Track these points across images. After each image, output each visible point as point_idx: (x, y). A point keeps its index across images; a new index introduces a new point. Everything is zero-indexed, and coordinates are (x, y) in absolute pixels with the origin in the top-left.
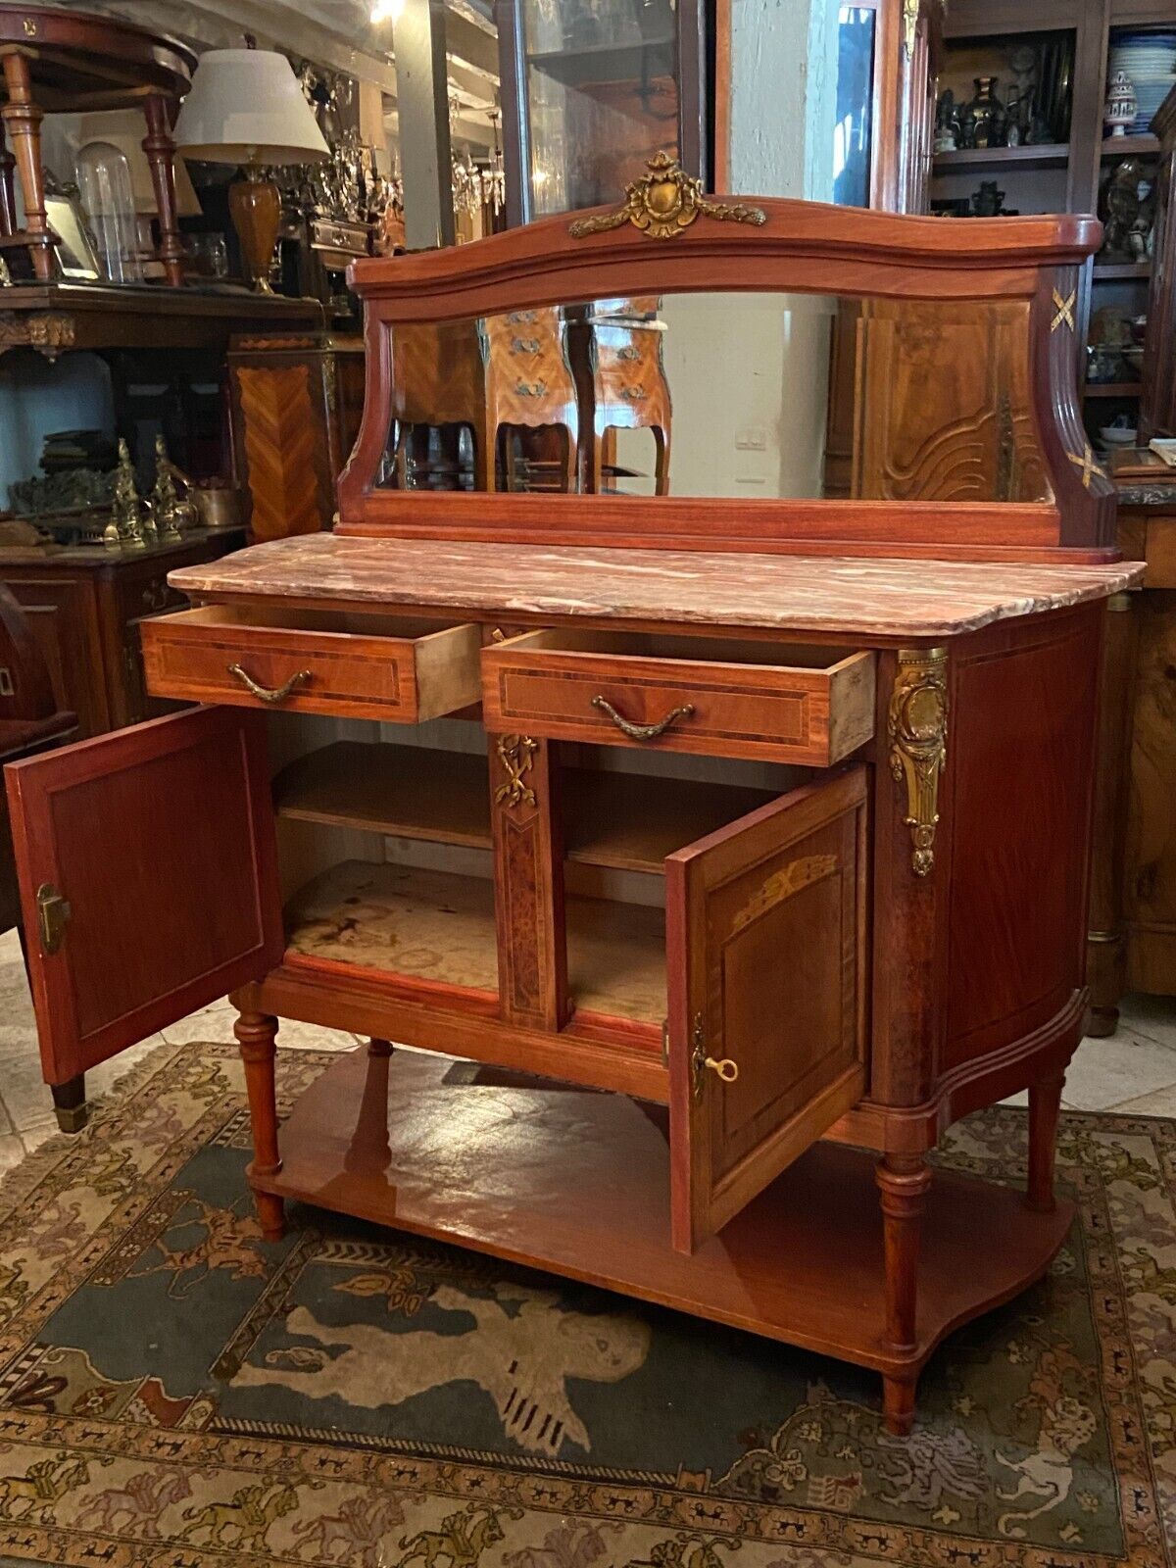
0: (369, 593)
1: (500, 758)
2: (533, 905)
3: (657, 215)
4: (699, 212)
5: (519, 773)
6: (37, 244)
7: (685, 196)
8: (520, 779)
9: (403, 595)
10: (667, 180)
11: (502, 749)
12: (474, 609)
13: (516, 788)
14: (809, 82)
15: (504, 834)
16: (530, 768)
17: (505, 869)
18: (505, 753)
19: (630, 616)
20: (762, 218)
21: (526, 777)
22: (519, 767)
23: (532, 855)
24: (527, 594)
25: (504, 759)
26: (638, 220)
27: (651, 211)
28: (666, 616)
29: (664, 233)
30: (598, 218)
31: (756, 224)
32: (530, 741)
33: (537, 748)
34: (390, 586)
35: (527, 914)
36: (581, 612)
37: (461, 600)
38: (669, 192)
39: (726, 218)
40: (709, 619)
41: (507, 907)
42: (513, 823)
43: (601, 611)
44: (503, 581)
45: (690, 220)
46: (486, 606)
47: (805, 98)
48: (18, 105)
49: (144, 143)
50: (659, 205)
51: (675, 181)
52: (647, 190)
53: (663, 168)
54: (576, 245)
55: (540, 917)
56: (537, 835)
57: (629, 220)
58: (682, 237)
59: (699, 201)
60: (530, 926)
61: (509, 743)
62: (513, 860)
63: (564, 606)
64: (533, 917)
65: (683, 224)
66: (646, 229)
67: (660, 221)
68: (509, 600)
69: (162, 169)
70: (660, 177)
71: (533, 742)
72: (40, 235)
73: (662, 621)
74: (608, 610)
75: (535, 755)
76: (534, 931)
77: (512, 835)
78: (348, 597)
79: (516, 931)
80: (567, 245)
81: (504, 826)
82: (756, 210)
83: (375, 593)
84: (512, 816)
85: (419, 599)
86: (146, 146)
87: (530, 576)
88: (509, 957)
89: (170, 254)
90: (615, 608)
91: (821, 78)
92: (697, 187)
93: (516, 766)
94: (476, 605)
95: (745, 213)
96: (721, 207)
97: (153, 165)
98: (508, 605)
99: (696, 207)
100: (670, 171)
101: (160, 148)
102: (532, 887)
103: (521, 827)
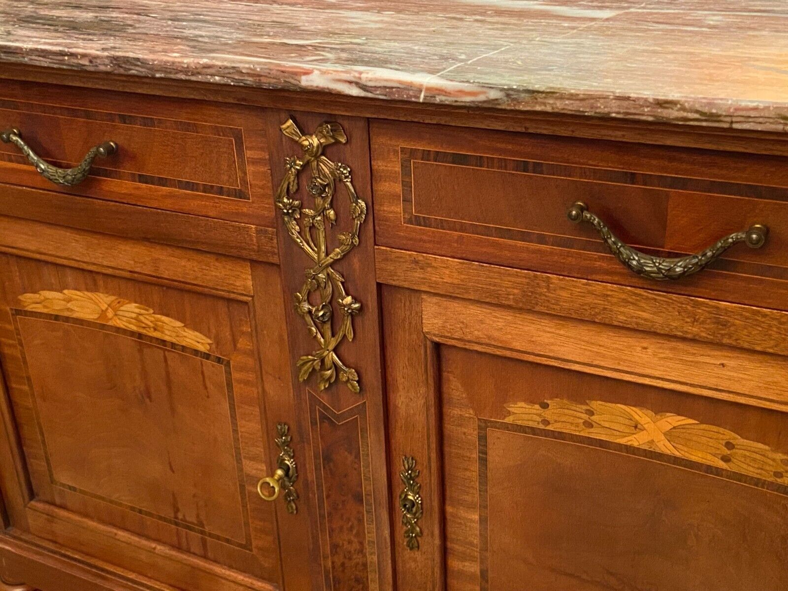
0: (72, 55)
1: (303, 317)
2: (360, 521)
5: (333, 343)
8: (335, 350)
9: (127, 60)
11: (306, 306)
12: (247, 87)
13: (328, 362)
15: (314, 423)
16: (350, 337)
17: (317, 469)
18: (310, 312)
19: (538, 108)
21: (343, 350)
22: (333, 335)
23: (357, 456)
24: (338, 61)
25: (308, 319)
28: (614, 110)
32: (349, 299)
33: (361, 309)
34: (111, 42)
35: (351, 529)
36: (438, 100)
37: (222, 71)
40: (712, 117)
41: (322, 516)
42: (325, 408)
43: (482, 98)
44: (295, 30)
46: (266, 83)
55: (370, 535)
56: (364, 430)
60: (356, 546)
61: (316, 297)
62: (327, 459)
63: (409, 87)
64: (360, 535)
68: (307, 73)
71: (356, 300)
73: (605, 120)
74: (493, 95)
75: (358, 320)
76: (361, 551)
77: (326, 424)
78: (44, 62)
79: (335, 547)
81: (312, 411)
83: (84, 56)
84: (325, 400)
85: (153, 68)
87: (337, 20)
88: (327, 577)
90: (508, 92)
93: (329, 333)
94: (250, 80)
98: (306, 82)
102: (359, 499)
103: (338, 417)
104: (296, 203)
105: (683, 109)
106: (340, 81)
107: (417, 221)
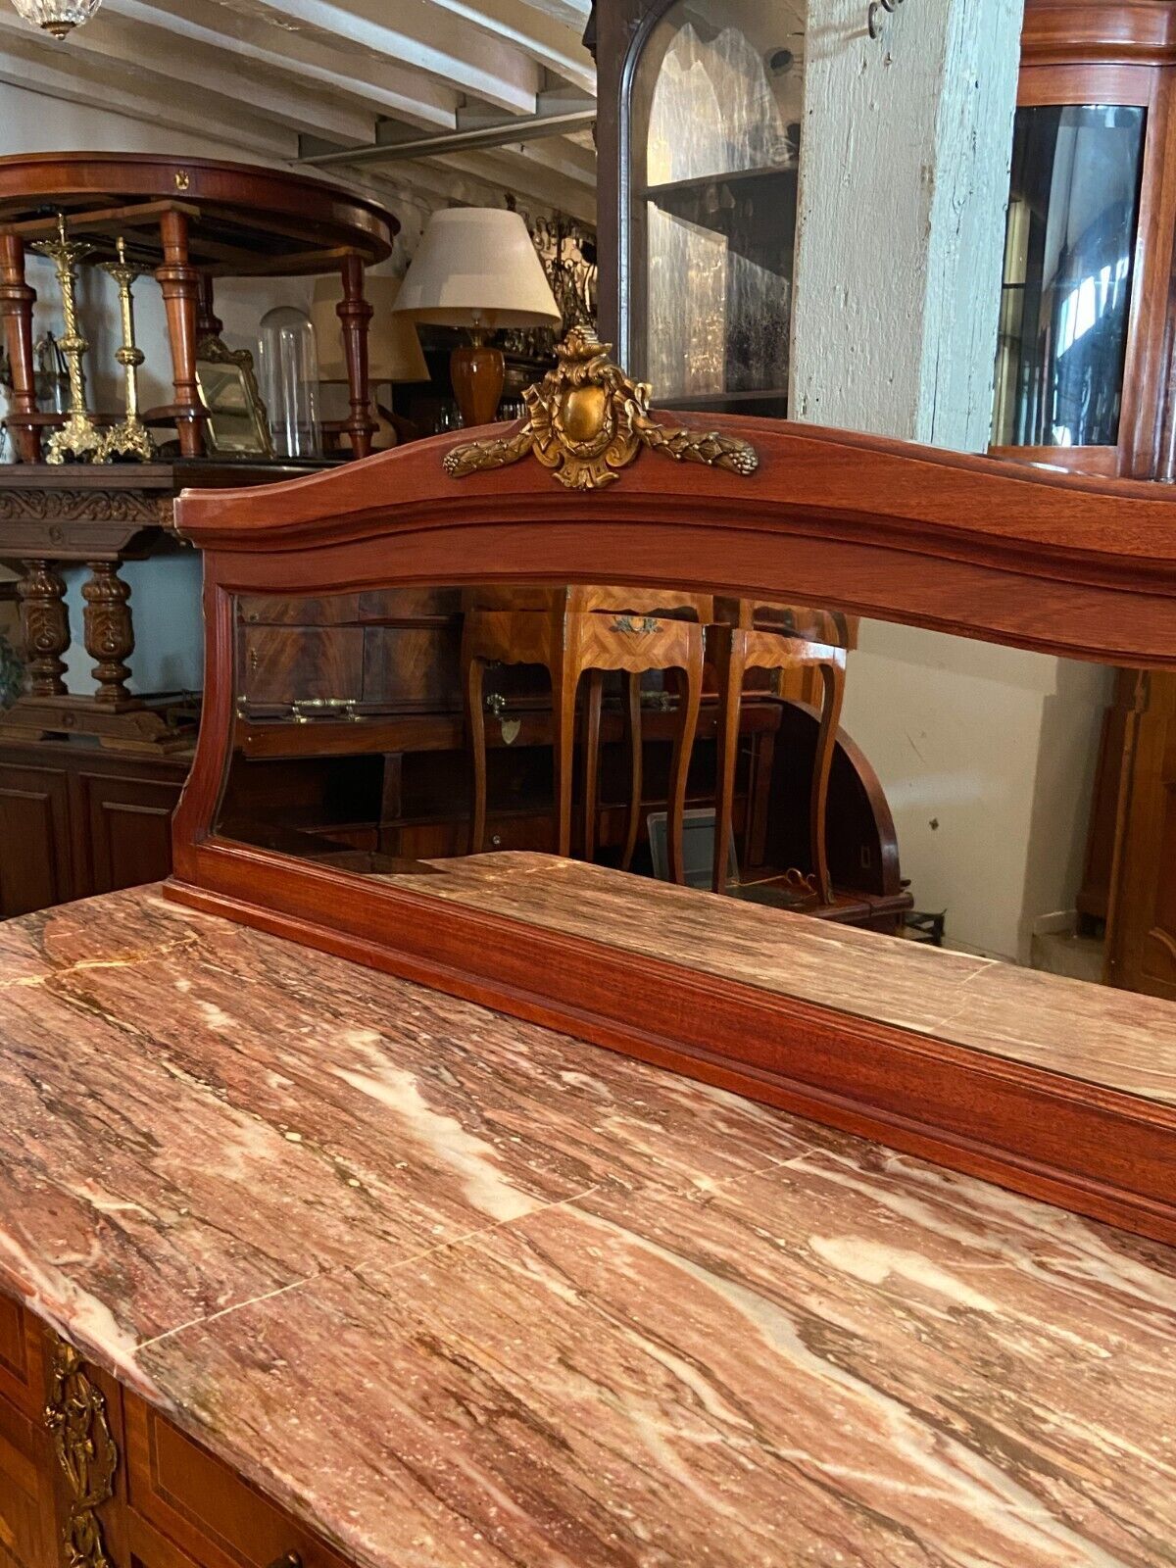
3: (571, 444)
4: (641, 445)
6: (182, 417)
7: (616, 411)
10: (586, 383)
14: (936, 199)
20: (749, 460)
26: (544, 452)
27: (563, 437)
29: (584, 478)
30: (483, 445)
31: (735, 472)
38: (594, 404)
39: (686, 457)
45: (626, 460)
47: (928, 229)
48: (174, 266)
49: (339, 306)
50: (577, 427)
51: (601, 383)
52: (557, 399)
53: (582, 359)
54: (454, 490)
57: (530, 452)
58: (616, 489)
59: (641, 423)
65: (616, 464)
66: (558, 469)
67: (579, 457)
69: (355, 335)
70: (576, 374)
72: (188, 407)
80: (443, 489)
82: (740, 445)
86: (342, 313)
89: (356, 425)
91: (963, 191)
92: (638, 395)
95: (717, 450)
96: (678, 437)
97: (346, 330)
99: (635, 435)
100: (592, 364)
101: (357, 314)
104: (60, 1417)
105: (314, 1515)
106: (54, 1317)
107: (160, 1492)
